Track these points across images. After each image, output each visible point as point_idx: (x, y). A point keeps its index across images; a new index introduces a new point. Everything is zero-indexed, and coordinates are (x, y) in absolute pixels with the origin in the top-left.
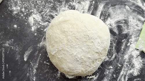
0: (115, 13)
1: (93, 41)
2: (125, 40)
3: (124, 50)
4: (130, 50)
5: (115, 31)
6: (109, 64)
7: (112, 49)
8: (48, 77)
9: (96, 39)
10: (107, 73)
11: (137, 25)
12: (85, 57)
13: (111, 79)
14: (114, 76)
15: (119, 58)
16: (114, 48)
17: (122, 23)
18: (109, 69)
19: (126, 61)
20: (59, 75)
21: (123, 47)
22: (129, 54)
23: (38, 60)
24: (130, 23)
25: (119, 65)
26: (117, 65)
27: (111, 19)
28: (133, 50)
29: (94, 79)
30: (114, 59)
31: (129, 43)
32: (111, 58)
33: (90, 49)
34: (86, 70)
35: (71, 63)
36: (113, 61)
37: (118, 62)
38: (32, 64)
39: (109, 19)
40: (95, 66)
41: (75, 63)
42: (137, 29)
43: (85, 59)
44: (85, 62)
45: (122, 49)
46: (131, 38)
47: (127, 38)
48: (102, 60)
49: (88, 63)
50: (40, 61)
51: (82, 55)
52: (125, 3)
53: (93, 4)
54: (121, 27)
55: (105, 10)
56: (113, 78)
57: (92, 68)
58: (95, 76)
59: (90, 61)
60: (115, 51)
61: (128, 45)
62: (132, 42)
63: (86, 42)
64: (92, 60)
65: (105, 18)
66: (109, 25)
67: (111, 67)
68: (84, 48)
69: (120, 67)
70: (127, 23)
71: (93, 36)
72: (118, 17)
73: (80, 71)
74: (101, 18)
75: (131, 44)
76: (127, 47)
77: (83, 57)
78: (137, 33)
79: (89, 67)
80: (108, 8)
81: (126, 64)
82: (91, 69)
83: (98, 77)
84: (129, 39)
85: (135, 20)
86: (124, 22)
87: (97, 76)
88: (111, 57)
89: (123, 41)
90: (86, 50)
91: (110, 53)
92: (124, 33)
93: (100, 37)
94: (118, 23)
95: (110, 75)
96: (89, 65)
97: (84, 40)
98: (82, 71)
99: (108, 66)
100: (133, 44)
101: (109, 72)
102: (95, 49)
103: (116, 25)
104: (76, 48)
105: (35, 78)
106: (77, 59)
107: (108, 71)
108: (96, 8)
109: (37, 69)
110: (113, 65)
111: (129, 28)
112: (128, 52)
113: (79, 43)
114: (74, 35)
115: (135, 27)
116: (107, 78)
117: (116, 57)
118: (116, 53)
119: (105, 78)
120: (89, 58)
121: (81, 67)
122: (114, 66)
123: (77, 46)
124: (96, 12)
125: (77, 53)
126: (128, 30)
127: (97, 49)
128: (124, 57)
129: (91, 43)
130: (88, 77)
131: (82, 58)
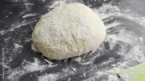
0: (124, 35)
1: (79, 26)
2: (113, 59)
3: (104, 66)
4: (110, 70)
5: (110, 46)
6: (76, 65)
7: (93, 57)
8: (21, 35)
9: (84, 26)
10: (66, 71)
11: (139, 57)
12: (60, 31)
13: (63, 79)
14: (68, 79)
15: (91, 68)
16: (95, 57)
17: (124, 45)
18: (71, 69)
19: (96, 77)
20: (29, 40)
21: (104, 63)
22: (106, 74)
23: (30, 23)
24: (133, 50)
25: (84, 75)
26: (82, 72)
27: (116, 36)
28: (114, 74)
29: (49, 66)
30: (85, 66)
31: (115, 65)
32: (83, 62)
33: (70, 29)
34: (50, 45)
35: (45, 29)
36: (83, 66)
37: (87, 71)
38: (23, 22)
39: (114, 35)
40: (59, 49)
41: (48, 30)
42: (136, 60)
43: (58, 33)
44: (56, 36)
45: (102, 64)
46: (122, 62)
47: (118, 60)
48: (71, 50)
49: (56, 39)
50: (30, 24)
51: (59, 28)
52: (142, 35)
53: (110, 19)
54: (120, 47)
55: (116, 28)
56: (65, 80)
57: (56, 48)
58: (52, 65)
59: (61, 38)
60: (93, 60)
61: (112, 65)
62: (119, 66)
63: (73, 21)
64: (62, 39)
65: (111, 32)
66: (110, 39)
67: (75, 70)
68: (66, 25)
69: (83, 77)
70: (129, 49)
71: (83, 21)
72: (124, 39)
73: (44, 41)
74: (107, 31)
75: (116, 66)
76: (110, 66)
77: (58, 30)
78: (133, 63)
79: (54, 44)
80: (121, 29)
81: (93, 79)
82: (54, 47)
83: (53, 68)
84: (119, 61)
85: (141, 52)
86: (127, 45)
87: (54, 66)
88: (85, 62)
89: (111, 58)
90: (66, 27)
91: (87, 58)
92: (119, 53)
93: (88, 28)
94: (120, 43)
95: (66, 75)
96: (56, 42)
97: (73, 19)
98: (45, 43)
99: (73, 67)
100: (119, 69)
101: (68, 72)
102: (74, 31)
103: (116, 43)
104: (61, 20)
105: (13, 30)
106: (52, 27)
107: (68, 70)
108: (110, 22)
109: (22, 26)
110: (79, 69)
111: (128, 53)
112: (106, 71)
113: (66, 19)
114: (69, 12)
115: (135, 57)
116: (59, 75)
117: (88, 65)
118: (93, 63)
119: (59, 74)
120: (62, 35)
121: (48, 38)
122: (78, 72)
123: (62, 19)
124: (107, 24)
125: (57, 24)
126: (125, 55)
127: (77, 34)
128: (97, 71)
129: (76, 25)
130: (45, 60)
131: (56, 30)
